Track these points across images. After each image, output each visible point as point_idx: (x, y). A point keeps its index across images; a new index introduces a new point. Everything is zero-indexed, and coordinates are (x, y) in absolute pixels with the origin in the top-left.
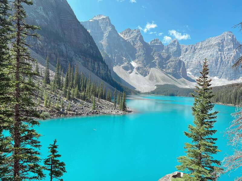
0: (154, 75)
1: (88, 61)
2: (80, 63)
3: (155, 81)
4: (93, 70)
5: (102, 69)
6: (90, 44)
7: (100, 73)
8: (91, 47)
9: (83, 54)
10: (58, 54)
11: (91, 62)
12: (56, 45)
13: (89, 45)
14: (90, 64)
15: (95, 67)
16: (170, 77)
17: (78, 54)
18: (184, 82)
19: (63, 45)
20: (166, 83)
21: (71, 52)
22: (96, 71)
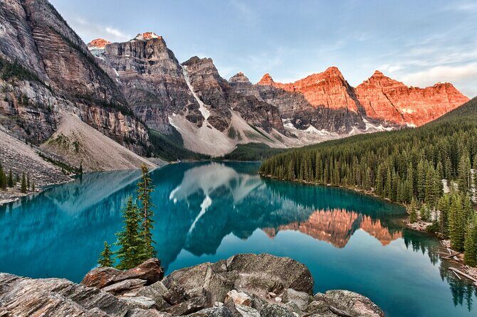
0: (235, 129)
1: (94, 112)
2: (76, 115)
3: (237, 138)
4: (106, 126)
5: (124, 125)
6: (100, 83)
7: (119, 131)
8: (100, 88)
9: (82, 100)
10: (15, 100)
11: (101, 114)
12: (10, 86)
13: (97, 85)
14: (98, 116)
15: (109, 122)
16: (259, 132)
17: (73, 101)
18: (279, 138)
19: (29, 86)
20: (252, 141)
21: (50, 98)
22: (113, 127)
